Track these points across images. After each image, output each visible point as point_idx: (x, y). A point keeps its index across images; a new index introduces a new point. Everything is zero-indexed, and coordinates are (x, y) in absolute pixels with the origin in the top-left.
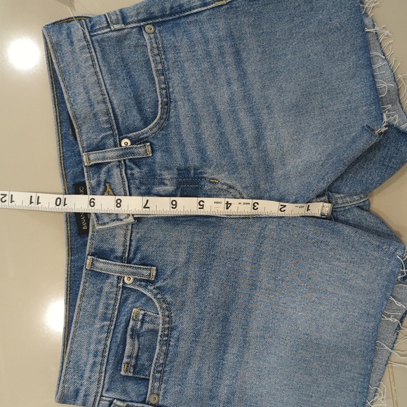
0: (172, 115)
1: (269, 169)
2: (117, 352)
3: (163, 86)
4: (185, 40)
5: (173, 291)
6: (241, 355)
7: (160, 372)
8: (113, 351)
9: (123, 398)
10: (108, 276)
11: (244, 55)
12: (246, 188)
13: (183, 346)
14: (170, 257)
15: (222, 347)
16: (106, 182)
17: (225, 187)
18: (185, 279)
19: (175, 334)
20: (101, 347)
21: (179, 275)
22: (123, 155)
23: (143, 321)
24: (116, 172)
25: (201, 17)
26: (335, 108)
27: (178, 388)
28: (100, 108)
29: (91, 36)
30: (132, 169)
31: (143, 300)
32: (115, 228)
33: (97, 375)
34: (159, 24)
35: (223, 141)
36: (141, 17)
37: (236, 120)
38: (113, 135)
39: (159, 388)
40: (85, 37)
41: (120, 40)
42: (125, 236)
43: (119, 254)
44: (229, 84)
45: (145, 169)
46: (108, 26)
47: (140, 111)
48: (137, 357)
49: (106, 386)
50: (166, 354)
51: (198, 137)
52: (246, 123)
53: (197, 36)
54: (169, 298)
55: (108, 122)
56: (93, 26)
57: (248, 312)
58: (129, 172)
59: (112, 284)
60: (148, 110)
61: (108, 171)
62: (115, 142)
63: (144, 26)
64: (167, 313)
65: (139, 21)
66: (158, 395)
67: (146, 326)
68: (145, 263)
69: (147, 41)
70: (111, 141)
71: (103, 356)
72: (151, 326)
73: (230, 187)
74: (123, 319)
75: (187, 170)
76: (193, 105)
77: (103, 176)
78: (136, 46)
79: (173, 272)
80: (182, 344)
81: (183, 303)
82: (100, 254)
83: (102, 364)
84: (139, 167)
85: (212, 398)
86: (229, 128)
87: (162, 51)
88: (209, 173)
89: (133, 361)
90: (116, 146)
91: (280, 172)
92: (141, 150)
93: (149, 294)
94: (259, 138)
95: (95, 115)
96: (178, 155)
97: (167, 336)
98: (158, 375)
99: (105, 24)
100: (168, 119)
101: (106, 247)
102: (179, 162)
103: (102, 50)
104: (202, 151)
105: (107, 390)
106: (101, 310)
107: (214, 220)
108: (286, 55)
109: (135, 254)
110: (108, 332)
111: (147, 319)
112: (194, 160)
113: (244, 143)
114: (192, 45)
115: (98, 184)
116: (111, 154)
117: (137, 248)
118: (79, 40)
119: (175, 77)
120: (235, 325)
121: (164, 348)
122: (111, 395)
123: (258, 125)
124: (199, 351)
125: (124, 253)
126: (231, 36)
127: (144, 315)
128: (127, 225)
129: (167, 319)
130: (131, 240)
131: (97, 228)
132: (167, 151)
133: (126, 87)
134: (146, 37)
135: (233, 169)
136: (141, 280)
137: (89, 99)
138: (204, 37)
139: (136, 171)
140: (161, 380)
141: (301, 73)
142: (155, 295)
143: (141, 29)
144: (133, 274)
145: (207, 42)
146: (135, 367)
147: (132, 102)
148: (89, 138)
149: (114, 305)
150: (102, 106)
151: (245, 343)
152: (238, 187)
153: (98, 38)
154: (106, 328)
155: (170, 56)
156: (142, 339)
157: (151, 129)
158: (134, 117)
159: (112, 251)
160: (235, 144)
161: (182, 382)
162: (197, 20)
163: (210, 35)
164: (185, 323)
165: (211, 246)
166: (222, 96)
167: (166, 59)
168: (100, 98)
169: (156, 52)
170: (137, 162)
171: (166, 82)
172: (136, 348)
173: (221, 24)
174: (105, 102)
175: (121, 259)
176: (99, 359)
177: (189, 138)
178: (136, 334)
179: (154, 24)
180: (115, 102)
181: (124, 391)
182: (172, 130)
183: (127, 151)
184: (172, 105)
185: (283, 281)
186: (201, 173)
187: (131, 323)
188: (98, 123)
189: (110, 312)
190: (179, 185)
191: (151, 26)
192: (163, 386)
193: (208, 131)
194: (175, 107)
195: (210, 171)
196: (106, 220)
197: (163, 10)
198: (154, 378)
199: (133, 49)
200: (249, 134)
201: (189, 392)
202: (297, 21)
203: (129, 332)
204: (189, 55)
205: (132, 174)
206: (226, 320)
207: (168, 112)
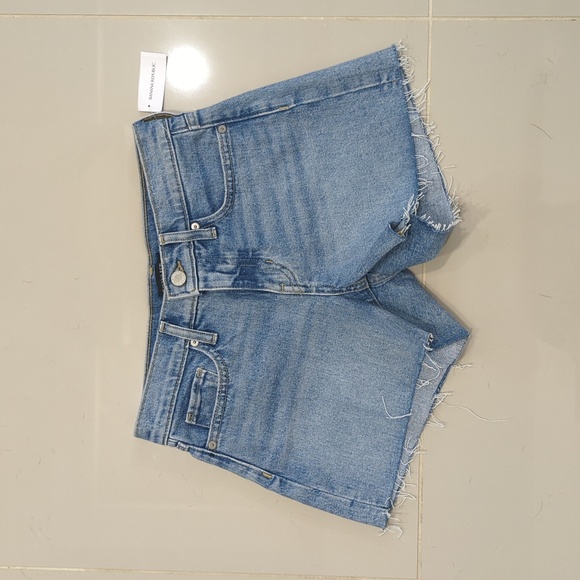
0: (236, 204)
1: (319, 253)
2: (183, 403)
3: (230, 179)
4: (252, 140)
5: (231, 355)
6: (289, 413)
7: (218, 423)
8: (179, 402)
9: (186, 441)
10: (177, 339)
11: (303, 153)
12: (297, 268)
13: (239, 402)
14: (231, 327)
15: (272, 406)
16: (177, 260)
17: (278, 267)
18: (242, 345)
19: (231, 391)
20: (169, 398)
21: (237, 342)
22: (192, 237)
23: (205, 379)
24: (186, 251)
25: (266, 120)
26: (382, 202)
27: (233, 438)
28: (175, 196)
29: (172, 135)
30: (200, 249)
31: (205, 361)
32: (184, 299)
33: (165, 421)
34: (231, 125)
35: (279, 228)
36: (215, 119)
37: (293, 209)
38: (184, 219)
39: (217, 436)
40: (167, 136)
41: (197, 139)
42: (193, 305)
43: (187, 321)
44: (288, 178)
45: (211, 249)
46: (187, 127)
47: (209, 199)
48: (200, 409)
49: (173, 430)
50: (224, 408)
51: (258, 223)
52: (301, 213)
53: (262, 136)
54: (227, 361)
55: (181, 208)
56: (174, 126)
57: (297, 377)
58: (197, 251)
59: (180, 345)
60: (216, 199)
61: (180, 250)
62: (186, 226)
63: (217, 127)
64: (224, 373)
65: (213, 122)
66: (217, 442)
67: (207, 383)
68: (208, 329)
69: (219, 141)
70: (182, 225)
71: (171, 406)
72: (211, 384)
73: (283, 267)
74: (189, 375)
75: (247, 251)
76: (255, 196)
77: (175, 255)
78: (210, 144)
79: (232, 338)
80: (237, 400)
81: (239, 366)
82: (171, 320)
83: (170, 412)
84: (206, 248)
85: (263, 449)
86: (285, 217)
87: (231, 149)
88: (265, 254)
89: (196, 411)
90: (186, 229)
91: (331, 257)
92: (207, 233)
93: (210, 356)
94: (312, 226)
95: (170, 202)
96: (239, 238)
97: (225, 392)
98: (217, 425)
99: (184, 125)
100: (232, 207)
101: (175, 314)
102: (240, 244)
103: (181, 147)
104: (260, 235)
105: (174, 434)
106: (170, 366)
107: (269, 295)
108: (340, 154)
109: (200, 321)
110: (176, 386)
111: (208, 377)
112: (253, 243)
113: (298, 230)
114: (258, 143)
115: (171, 262)
116: (182, 236)
117: (203, 317)
118: (162, 138)
119: (241, 172)
120: (285, 388)
121: (222, 402)
122: (176, 437)
123: (311, 215)
124: (252, 407)
125: (191, 320)
126: (292, 137)
127: (206, 374)
128: (194, 297)
129: (224, 378)
130: (197, 310)
131: (169, 298)
132: (230, 234)
133: (198, 178)
134: (218, 136)
135: (286, 252)
136: (204, 344)
137: (167, 188)
138: (268, 137)
139: (203, 251)
140: (219, 429)
141: (352, 171)
142: (216, 357)
143: (214, 128)
144: (198, 338)
145: (270, 142)
146: (198, 416)
147: (202, 192)
148: (164, 221)
149: (182, 364)
150: (177, 194)
151: (293, 404)
152: (290, 266)
153: (178, 136)
154: (174, 382)
155: (238, 152)
156: (204, 394)
157: (217, 215)
158: (204, 205)
159: (181, 318)
160: (289, 230)
161: (237, 432)
162: (263, 123)
163: (274, 135)
164: (239, 383)
165: (266, 319)
166: (281, 188)
167: (234, 155)
168: (176, 187)
169: (226, 149)
170: (204, 243)
171: (233, 176)
172: (199, 401)
173: (284, 126)
174: (179, 191)
175: (188, 325)
176: (167, 408)
177: (250, 224)
178: (198, 389)
179: (226, 125)
180: (188, 191)
181: (188, 436)
182: (236, 217)
183: (196, 234)
184: (237, 195)
185: (329, 351)
186: (258, 255)
187: (195, 379)
188: (173, 208)
189: (178, 369)
190: (239, 264)
191: (224, 127)
192: (221, 435)
193: (267, 219)
194: (239, 197)
195: (266, 253)
196: (177, 293)
197: (234, 113)
198: (214, 428)
199: (207, 146)
200: (303, 222)
201: (243, 441)
202: (352, 124)
203: (193, 387)
204: (255, 152)
205: (200, 254)
206: (277, 383)
207: (233, 201)
